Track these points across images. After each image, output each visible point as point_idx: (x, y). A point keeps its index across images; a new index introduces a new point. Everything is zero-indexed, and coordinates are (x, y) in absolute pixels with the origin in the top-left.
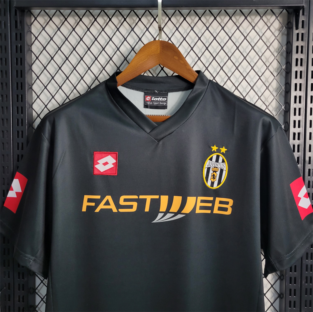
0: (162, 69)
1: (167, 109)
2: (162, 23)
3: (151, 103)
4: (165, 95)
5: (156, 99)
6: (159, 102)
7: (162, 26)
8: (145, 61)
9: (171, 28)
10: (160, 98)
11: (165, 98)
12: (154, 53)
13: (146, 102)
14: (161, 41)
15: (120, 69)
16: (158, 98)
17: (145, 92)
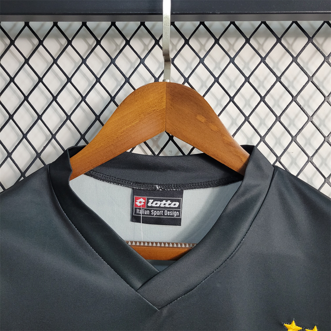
0: (171, 138)
1: (180, 225)
2: (172, 50)
3: (147, 212)
4: (177, 196)
5: (156, 204)
6: (164, 211)
7: (172, 56)
8: (133, 124)
9: (189, 60)
10: (167, 201)
11: (176, 201)
12: (153, 109)
13: (136, 209)
14: (170, 83)
15: (86, 137)
16: (161, 200)
17: (133, 189)
